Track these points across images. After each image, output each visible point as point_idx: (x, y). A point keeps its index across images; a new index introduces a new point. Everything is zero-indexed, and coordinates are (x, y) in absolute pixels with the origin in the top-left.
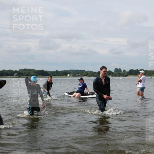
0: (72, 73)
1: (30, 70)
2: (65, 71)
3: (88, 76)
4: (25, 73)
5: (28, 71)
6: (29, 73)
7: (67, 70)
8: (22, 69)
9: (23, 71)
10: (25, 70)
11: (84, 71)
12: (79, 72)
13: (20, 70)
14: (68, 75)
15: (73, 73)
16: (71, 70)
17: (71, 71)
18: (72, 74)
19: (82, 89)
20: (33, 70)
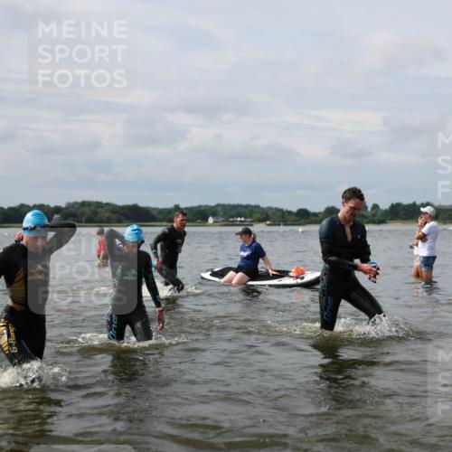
0: (222, 213)
1: (99, 205)
2: (200, 206)
3: (268, 222)
4: (83, 214)
5: (93, 208)
6: (95, 213)
7: (207, 206)
8: (76, 203)
9: (78, 208)
10: (83, 204)
11: (257, 207)
12: (242, 211)
13: (70, 206)
14: (211, 220)
15: (225, 214)
16: (218, 205)
17: (219, 209)
18: (222, 217)
19: (250, 262)
20: (108, 204)
